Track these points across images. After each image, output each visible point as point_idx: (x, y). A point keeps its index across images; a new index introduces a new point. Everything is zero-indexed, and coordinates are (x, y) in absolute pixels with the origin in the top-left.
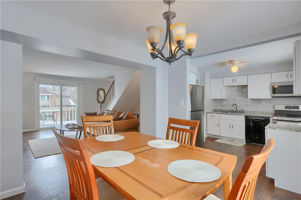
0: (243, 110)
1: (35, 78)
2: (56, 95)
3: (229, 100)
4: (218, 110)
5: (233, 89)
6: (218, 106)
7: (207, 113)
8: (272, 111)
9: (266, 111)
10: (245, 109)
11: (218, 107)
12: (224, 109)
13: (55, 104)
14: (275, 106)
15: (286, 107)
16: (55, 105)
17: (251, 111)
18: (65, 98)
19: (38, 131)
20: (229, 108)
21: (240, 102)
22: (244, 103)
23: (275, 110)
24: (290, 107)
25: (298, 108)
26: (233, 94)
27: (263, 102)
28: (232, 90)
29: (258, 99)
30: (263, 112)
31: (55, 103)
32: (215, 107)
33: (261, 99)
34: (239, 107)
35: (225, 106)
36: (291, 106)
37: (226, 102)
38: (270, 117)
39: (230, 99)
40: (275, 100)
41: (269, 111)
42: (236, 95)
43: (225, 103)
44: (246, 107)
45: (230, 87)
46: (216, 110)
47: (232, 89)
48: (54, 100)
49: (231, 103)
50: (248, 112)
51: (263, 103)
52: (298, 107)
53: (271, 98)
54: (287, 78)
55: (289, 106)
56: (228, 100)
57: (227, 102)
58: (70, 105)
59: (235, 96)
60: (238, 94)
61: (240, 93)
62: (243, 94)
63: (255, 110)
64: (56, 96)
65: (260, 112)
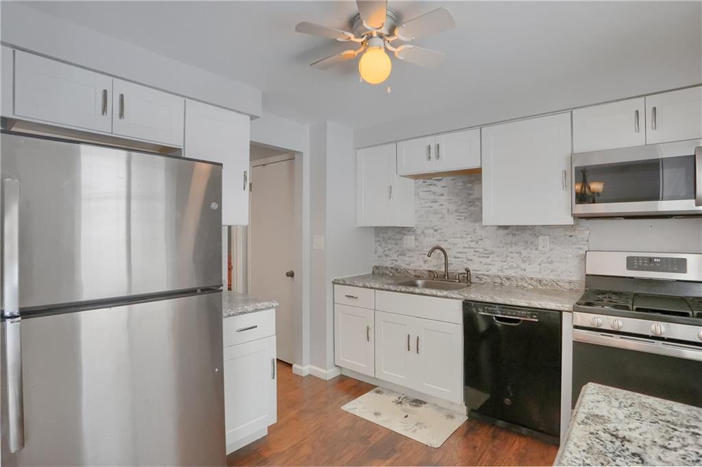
0: (468, 271)
3: (423, 233)
4: (386, 268)
5: (439, 187)
6: (387, 256)
7: (334, 283)
8: (574, 279)
9: (552, 277)
10: (476, 267)
11: (389, 258)
12: (407, 267)
14: (585, 257)
15: (631, 263)
17: (499, 277)
20: (422, 263)
21: (462, 237)
22: (473, 244)
23: (587, 275)
24: (650, 264)
25: (681, 265)
26: (436, 206)
27: (541, 237)
28: (434, 193)
29: (525, 227)
30: (540, 281)
32: (380, 257)
33: (534, 227)
34: (455, 257)
35: (411, 254)
36: (651, 260)
37: (413, 237)
38: (561, 312)
39: (427, 228)
40: (588, 229)
41: (565, 277)
42: (448, 210)
43: (409, 241)
44: (482, 259)
45: (429, 182)
46: (382, 268)
47: (433, 188)
49: (430, 242)
50: (489, 280)
51: (543, 242)
52: (684, 260)
53: (570, 221)
54: (638, 130)
55: (643, 258)
56: (419, 232)
57: (416, 240)
59: (443, 218)
60: (453, 207)
61: (462, 204)
62: (472, 208)
63: (511, 273)
65: (532, 279)
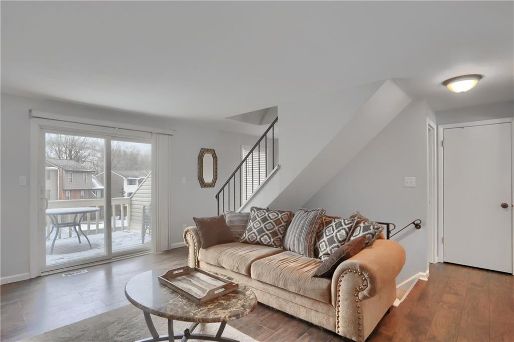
1: (30, 111)
2: (65, 170)
13: (62, 187)
16: (63, 190)
18: (84, 174)
19: (39, 277)
31: (62, 184)
48: (62, 179)
58: (93, 188)
64: (64, 172)
